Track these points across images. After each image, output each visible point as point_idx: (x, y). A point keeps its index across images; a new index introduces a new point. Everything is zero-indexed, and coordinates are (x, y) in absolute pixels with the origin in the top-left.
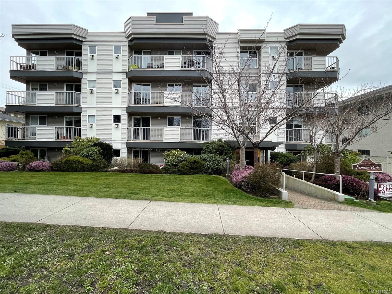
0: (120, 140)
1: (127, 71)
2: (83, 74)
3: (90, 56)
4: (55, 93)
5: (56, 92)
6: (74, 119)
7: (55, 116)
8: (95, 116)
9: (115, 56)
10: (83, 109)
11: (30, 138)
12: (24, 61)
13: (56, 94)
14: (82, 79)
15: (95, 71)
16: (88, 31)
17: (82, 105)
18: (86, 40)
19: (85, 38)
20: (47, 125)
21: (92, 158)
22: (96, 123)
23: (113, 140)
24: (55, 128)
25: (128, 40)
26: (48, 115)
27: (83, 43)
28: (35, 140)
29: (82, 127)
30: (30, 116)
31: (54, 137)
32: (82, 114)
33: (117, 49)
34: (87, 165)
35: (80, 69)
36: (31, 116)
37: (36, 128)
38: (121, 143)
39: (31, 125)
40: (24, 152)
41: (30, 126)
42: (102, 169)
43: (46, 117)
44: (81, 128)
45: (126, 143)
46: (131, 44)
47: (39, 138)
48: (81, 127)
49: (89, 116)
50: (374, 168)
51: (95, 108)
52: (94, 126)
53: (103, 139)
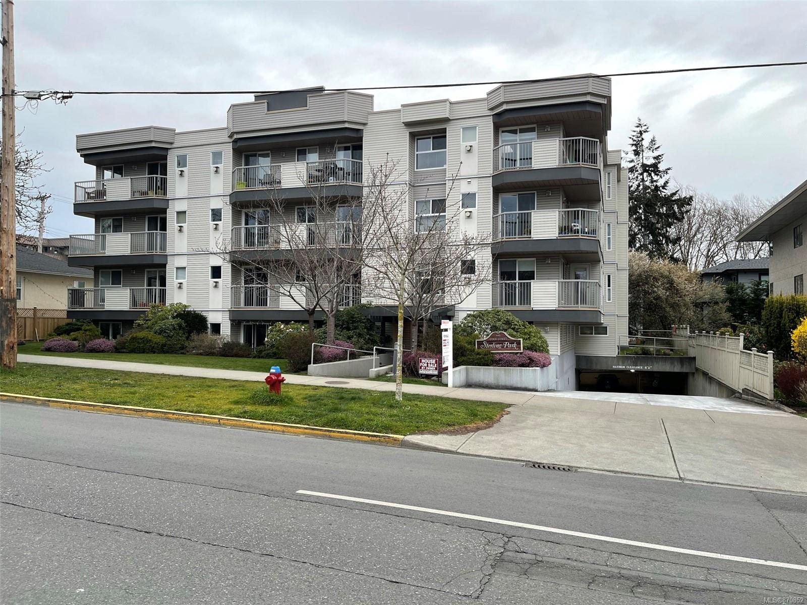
0: (220, 307)
1: (231, 192)
2: (170, 201)
3: (178, 170)
4: (130, 235)
5: (132, 233)
6: (159, 274)
7: (133, 269)
8: (185, 268)
9: (212, 168)
10: (169, 258)
11: (100, 307)
12: (92, 186)
13: (132, 236)
14: (168, 210)
15: (186, 195)
16: (176, 132)
17: (169, 251)
18: (174, 146)
19: (172, 143)
20: (121, 286)
21: (167, 335)
22: (186, 280)
23: (211, 307)
24: (130, 291)
25: (231, 140)
26: (123, 270)
27: (170, 152)
28: (104, 308)
29: (167, 288)
30: (100, 271)
31: (128, 304)
32: (167, 265)
33: (217, 157)
34: (157, 344)
35: (165, 194)
36: (102, 271)
37: (106, 290)
38: (221, 312)
39: (101, 285)
40: (87, 328)
41: (100, 288)
42: (177, 350)
43: (121, 271)
44: (165, 289)
45: (228, 312)
46: (236, 147)
47: (109, 306)
48: (165, 287)
49: (177, 268)
50: (510, 346)
51: (186, 256)
52: (184, 286)
53: (195, 306)
